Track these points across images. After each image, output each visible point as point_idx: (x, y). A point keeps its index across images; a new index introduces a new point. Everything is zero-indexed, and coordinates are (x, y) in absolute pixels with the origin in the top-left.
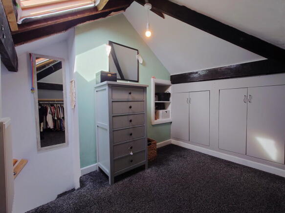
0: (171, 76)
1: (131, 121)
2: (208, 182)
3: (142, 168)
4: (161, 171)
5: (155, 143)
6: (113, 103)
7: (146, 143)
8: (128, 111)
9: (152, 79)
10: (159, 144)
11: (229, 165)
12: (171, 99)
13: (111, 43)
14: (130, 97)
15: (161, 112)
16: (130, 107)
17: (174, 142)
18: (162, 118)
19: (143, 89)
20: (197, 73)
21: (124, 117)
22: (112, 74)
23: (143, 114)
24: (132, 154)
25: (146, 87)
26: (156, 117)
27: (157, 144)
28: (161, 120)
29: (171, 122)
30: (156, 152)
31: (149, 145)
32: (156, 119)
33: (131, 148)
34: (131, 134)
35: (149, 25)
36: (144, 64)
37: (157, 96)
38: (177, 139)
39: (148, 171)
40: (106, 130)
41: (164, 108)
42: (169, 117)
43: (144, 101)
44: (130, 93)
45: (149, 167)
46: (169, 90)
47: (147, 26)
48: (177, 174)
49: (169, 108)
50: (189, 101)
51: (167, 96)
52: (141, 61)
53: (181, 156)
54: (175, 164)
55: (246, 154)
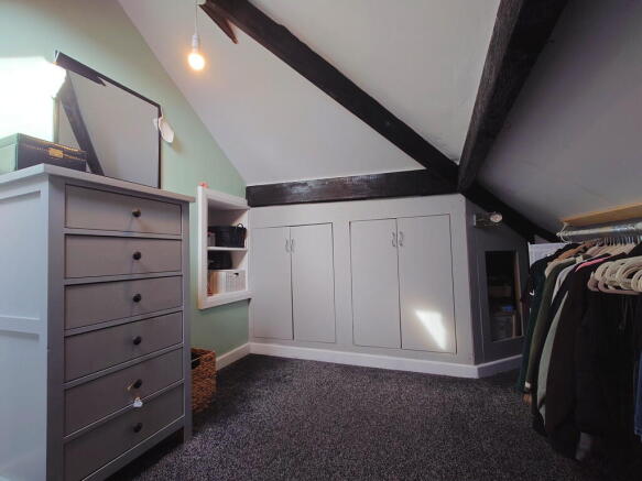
0: (248, 189)
1: (137, 299)
2: (346, 427)
3: (174, 441)
4: (232, 433)
5: (212, 359)
6: (70, 242)
7: (188, 362)
8: (128, 268)
9: (200, 188)
10: (223, 360)
11: (375, 377)
12: (247, 242)
13: (64, 61)
14: (136, 226)
15: (223, 274)
16: (137, 256)
17: (256, 348)
18: (227, 291)
19: (180, 206)
20: (305, 184)
21: (114, 286)
22: (65, 152)
23: (180, 275)
24: (138, 403)
25: (187, 203)
26: (212, 289)
27: (217, 359)
28: (224, 295)
29: (249, 299)
30: (214, 382)
31: (194, 365)
32: (210, 293)
33: (137, 385)
34: (137, 342)
35: (199, 40)
36: (176, 145)
37: (213, 234)
38: (266, 339)
39: (193, 444)
40: (35, 337)
41: (229, 265)
42: (243, 286)
43: (181, 241)
44: (137, 215)
45: (195, 433)
46: (244, 221)
47: (194, 43)
48: (277, 429)
49: (244, 266)
50: (290, 246)
51: (239, 236)
52: (168, 137)
53: (278, 380)
54: (267, 403)
55: (401, 348)
